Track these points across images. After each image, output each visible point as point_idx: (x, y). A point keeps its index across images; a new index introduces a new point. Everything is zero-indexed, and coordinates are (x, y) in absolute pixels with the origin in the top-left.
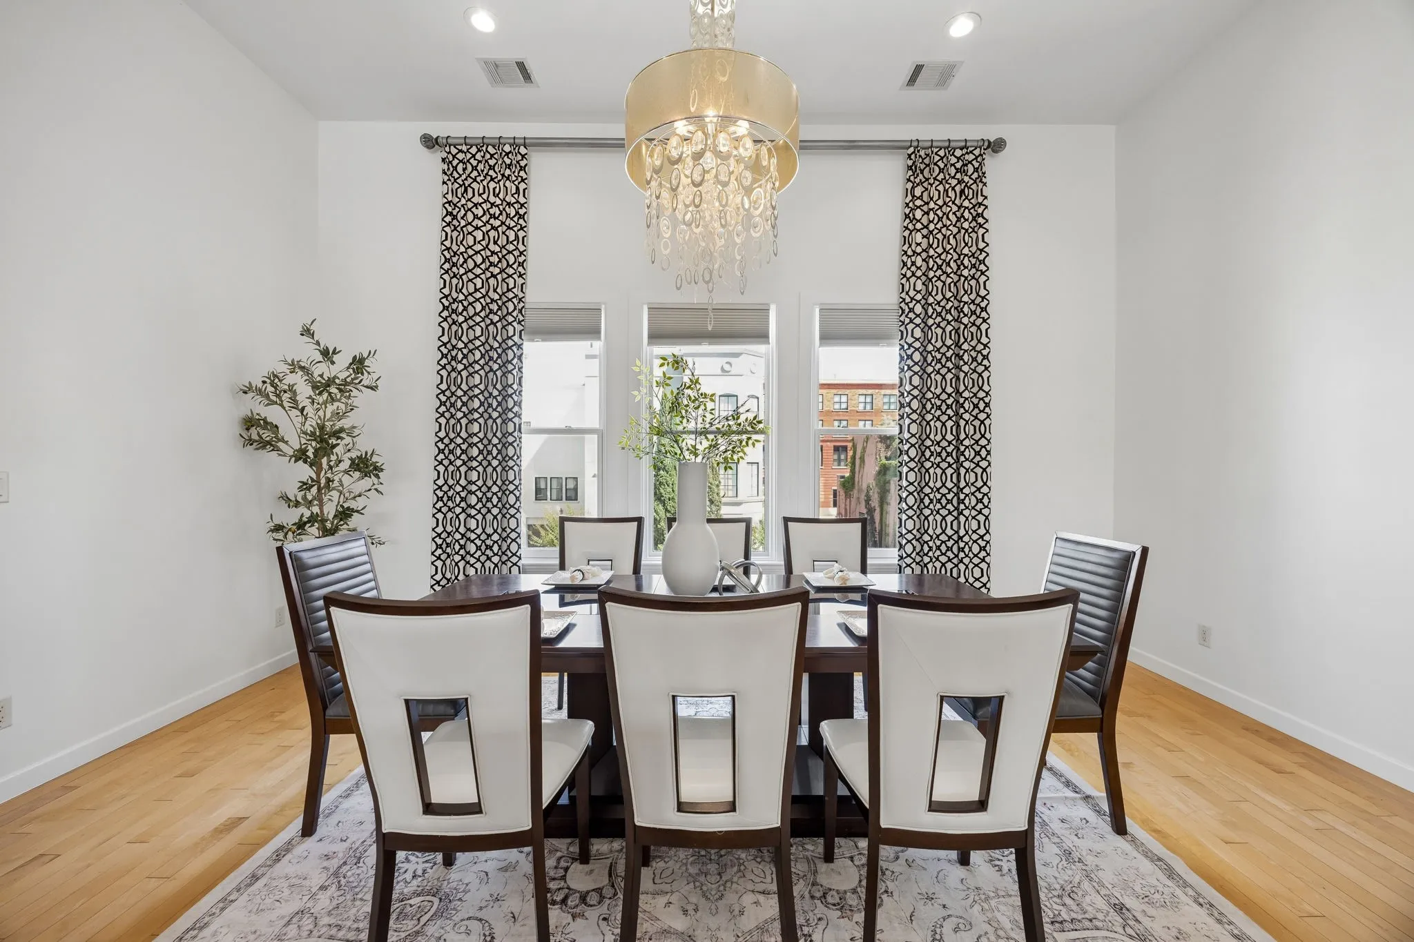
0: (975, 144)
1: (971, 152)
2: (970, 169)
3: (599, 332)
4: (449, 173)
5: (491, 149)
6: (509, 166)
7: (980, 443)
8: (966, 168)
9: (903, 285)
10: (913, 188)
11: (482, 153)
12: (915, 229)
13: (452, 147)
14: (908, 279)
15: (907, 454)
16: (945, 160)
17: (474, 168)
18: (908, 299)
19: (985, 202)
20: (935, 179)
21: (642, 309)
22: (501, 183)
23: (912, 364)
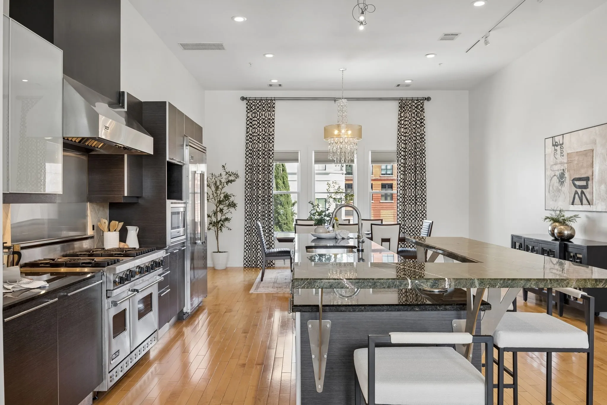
0: (421, 99)
1: (419, 102)
2: (419, 107)
3: (298, 160)
4: (249, 109)
5: (264, 102)
6: (269, 107)
7: (423, 196)
8: (418, 107)
9: (398, 145)
10: (401, 113)
11: (261, 103)
12: (401, 127)
13: (251, 101)
14: (399, 143)
15: (399, 200)
16: (411, 104)
17: (258, 107)
18: (399, 150)
19: (424, 118)
20: (408, 110)
21: (312, 152)
22: (267, 112)
23: (400, 171)
